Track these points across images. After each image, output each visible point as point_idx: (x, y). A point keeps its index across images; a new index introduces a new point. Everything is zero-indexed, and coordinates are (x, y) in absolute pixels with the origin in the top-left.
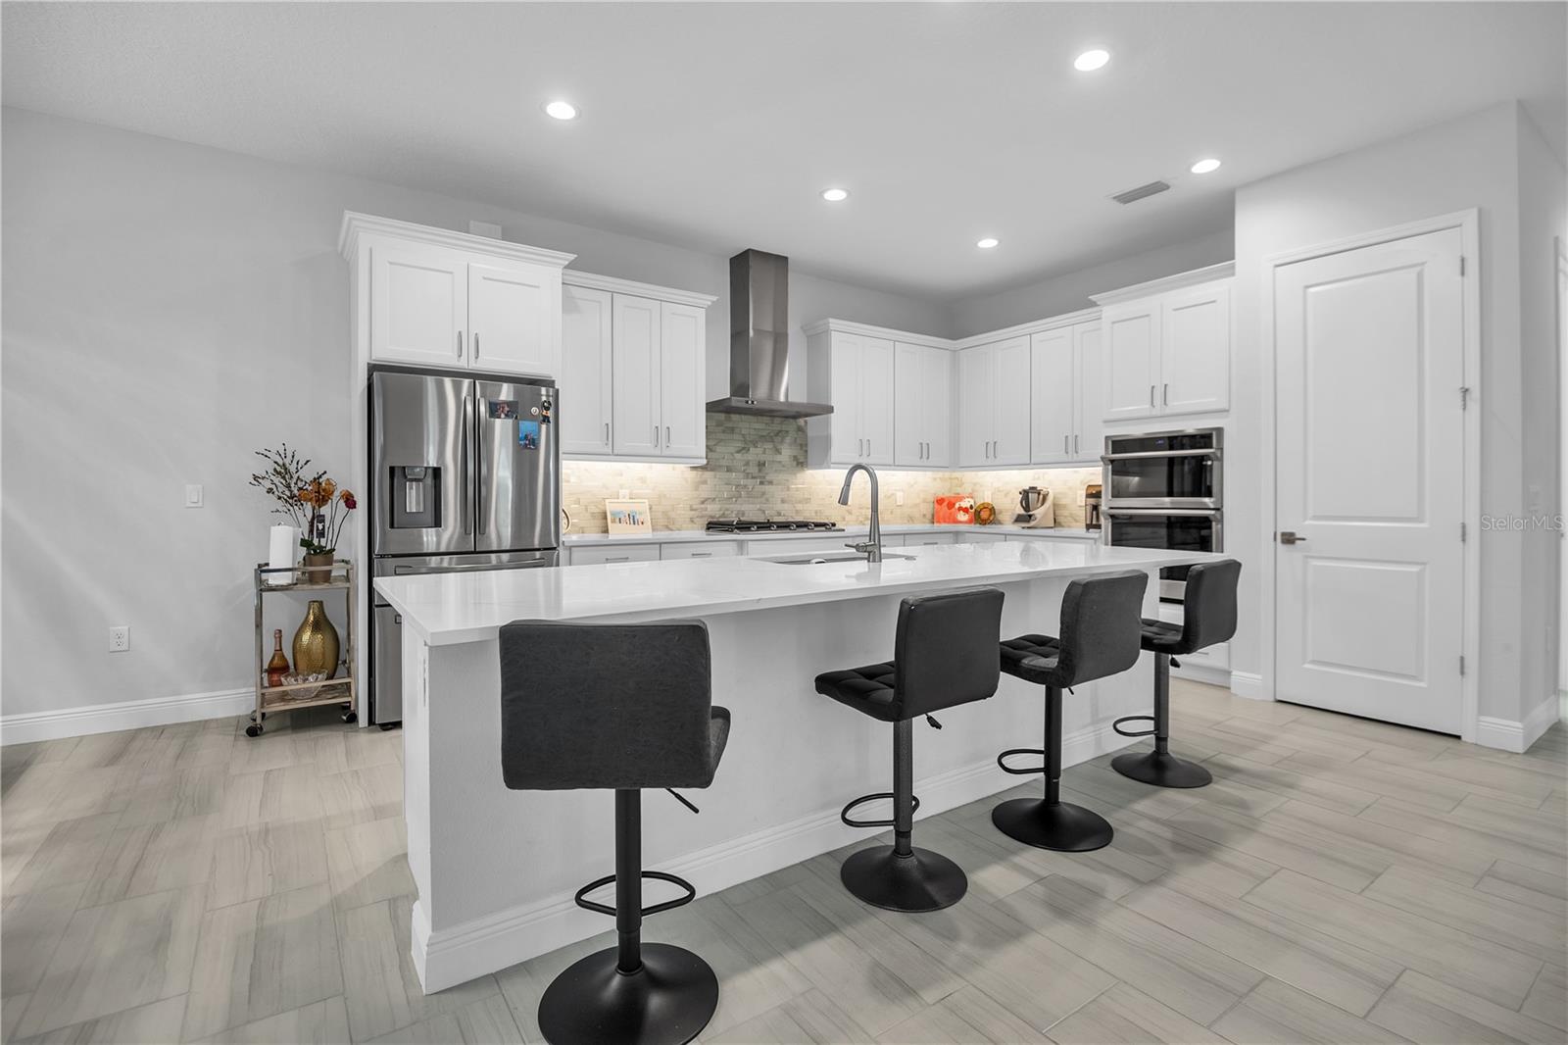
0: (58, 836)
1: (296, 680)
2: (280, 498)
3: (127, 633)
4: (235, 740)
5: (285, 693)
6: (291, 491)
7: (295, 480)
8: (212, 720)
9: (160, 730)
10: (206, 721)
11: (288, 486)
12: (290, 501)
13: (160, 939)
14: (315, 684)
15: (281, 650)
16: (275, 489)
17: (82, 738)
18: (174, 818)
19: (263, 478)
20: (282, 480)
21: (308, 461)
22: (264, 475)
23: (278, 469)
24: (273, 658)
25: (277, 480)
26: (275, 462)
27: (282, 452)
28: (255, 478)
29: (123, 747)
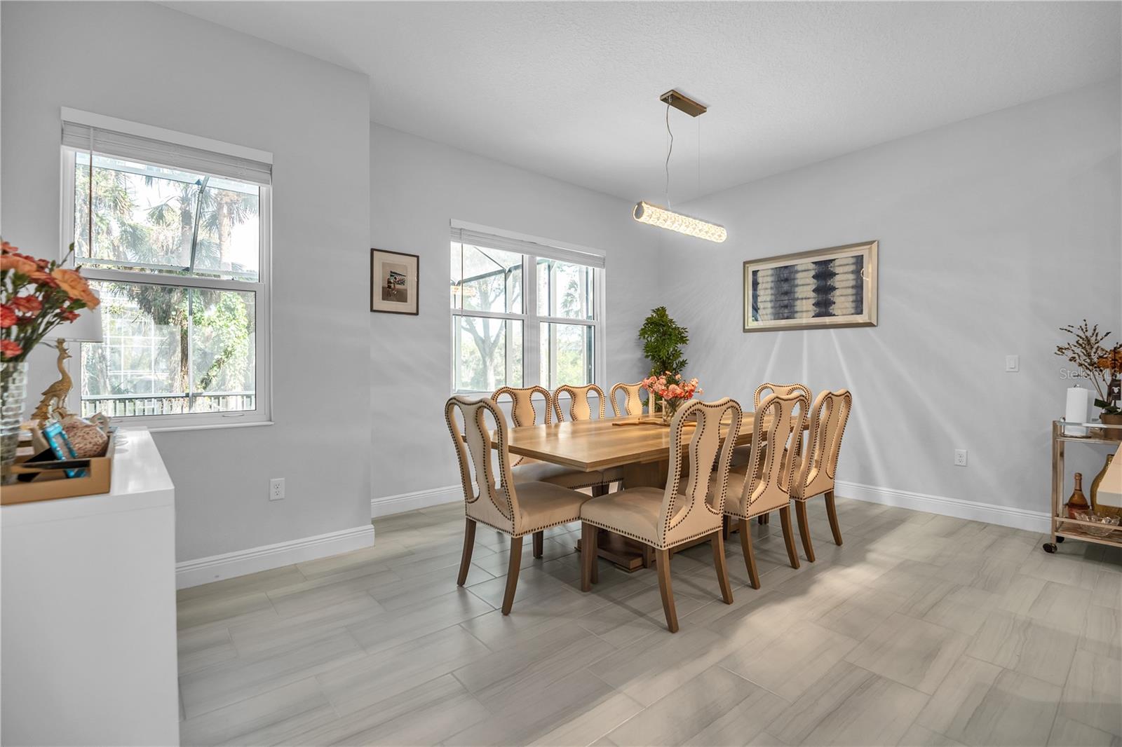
0: (903, 567)
1: (1090, 518)
2: (1081, 365)
3: (965, 456)
4: (1034, 550)
5: (1079, 527)
6: (1091, 359)
7: (1094, 350)
8: (1022, 530)
9: (984, 526)
10: (1018, 529)
11: (1089, 355)
12: (1091, 368)
13: (929, 655)
14: (1107, 527)
15: (1081, 490)
16: (1077, 357)
17: (937, 515)
18: (970, 586)
19: (1066, 349)
20: (1083, 350)
21: (1108, 333)
22: (1067, 346)
23: (1081, 342)
24: (1074, 495)
25: (1078, 350)
26: (1078, 336)
27: (1084, 327)
28: (1060, 349)
29: (956, 528)
